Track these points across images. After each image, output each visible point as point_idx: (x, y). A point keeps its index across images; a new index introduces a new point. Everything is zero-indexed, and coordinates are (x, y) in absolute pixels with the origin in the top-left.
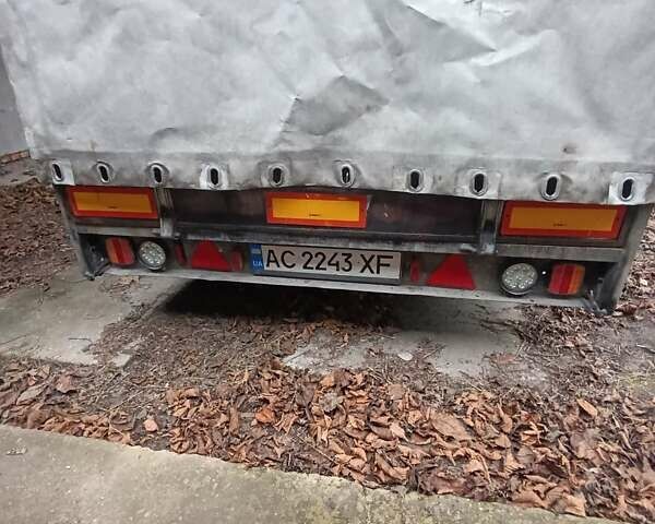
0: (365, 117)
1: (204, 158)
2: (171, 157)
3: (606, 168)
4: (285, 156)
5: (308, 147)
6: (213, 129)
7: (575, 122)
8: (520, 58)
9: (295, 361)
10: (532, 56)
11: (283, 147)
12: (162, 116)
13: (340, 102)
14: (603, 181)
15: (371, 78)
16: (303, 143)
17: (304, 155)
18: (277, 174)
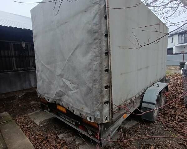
0: (64, 96)
1: (48, 97)
2: (45, 96)
3: (87, 113)
4: (56, 99)
5: (58, 99)
6: (49, 94)
7: (83, 104)
8: (75, 93)
9: (60, 136)
10: (77, 93)
11: (55, 98)
12: (45, 91)
13: (61, 93)
14: (86, 116)
15: (63, 91)
16: (58, 98)
17: (58, 100)
18: (55, 102)
